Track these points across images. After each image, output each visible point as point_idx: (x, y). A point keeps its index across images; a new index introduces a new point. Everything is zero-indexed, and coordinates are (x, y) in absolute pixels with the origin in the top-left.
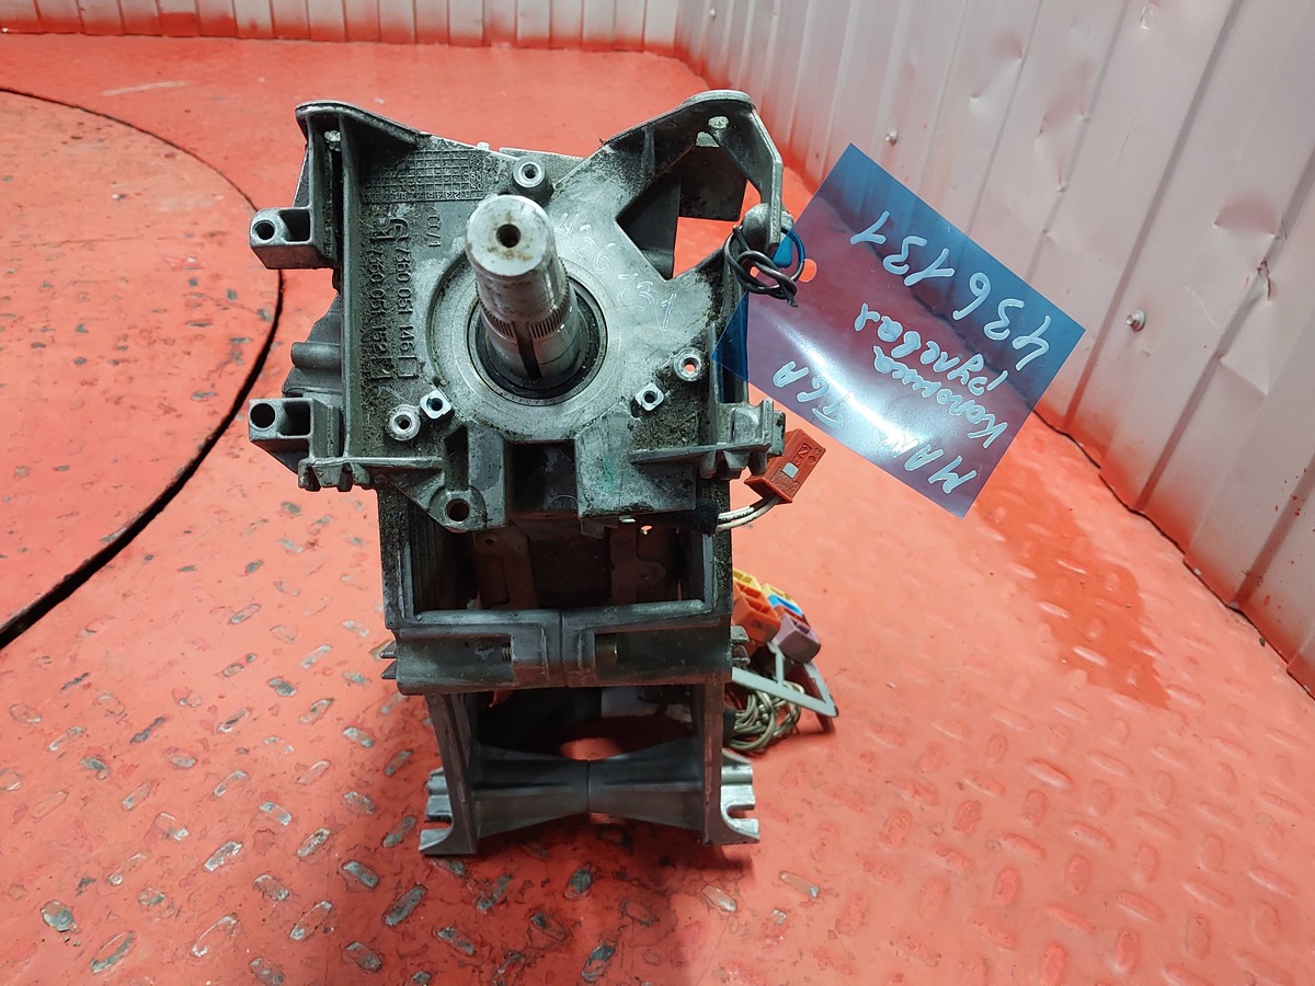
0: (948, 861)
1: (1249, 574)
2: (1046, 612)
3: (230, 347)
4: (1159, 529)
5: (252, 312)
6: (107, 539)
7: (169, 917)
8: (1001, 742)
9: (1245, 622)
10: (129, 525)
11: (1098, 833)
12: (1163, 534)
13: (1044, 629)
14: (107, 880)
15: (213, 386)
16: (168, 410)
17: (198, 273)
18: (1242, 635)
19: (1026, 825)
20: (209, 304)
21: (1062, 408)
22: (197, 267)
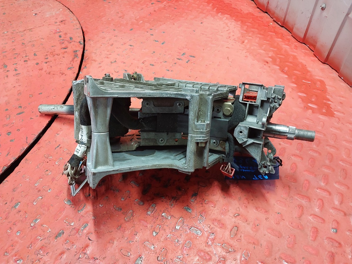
2: (300, 95)
3: (74, 54)
4: (331, 67)
5: (77, 42)
11: (316, 152)
12: (332, 68)
13: (300, 100)
15: (72, 65)
16: (63, 74)
19: (298, 152)
20: (66, 42)
21: (302, 36)
22: (60, 32)
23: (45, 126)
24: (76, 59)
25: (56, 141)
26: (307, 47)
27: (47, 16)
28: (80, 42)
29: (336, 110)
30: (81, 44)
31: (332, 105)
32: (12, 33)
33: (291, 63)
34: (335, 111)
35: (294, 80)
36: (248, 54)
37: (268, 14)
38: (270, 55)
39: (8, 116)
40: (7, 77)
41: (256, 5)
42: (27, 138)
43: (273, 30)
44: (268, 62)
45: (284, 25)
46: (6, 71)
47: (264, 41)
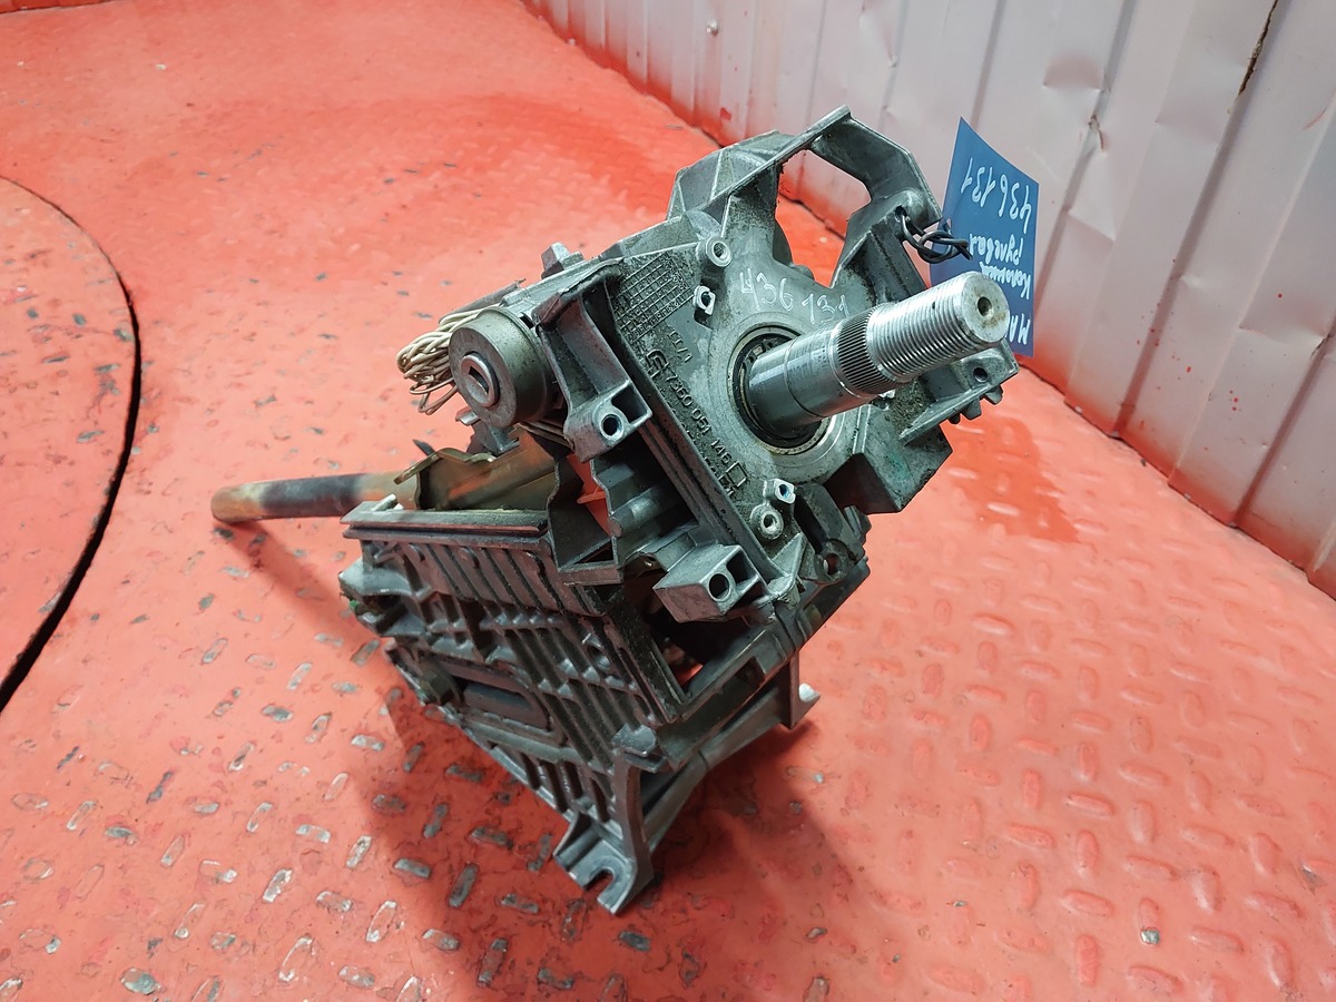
0: (926, 722)
1: (1123, 405)
2: (956, 477)
3: (99, 377)
4: (1038, 376)
5: (106, 333)
6: (45, 609)
7: (247, 953)
8: (946, 606)
9: (1126, 448)
10: (63, 588)
11: (1044, 667)
12: (1043, 380)
13: (958, 494)
14: (174, 937)
15: (96, 423)
16: (58, 460)
17: (33, 302)
18: (1126, 459)
19: (983, 674)
20: (58, 335)
22: (28, 296)
24: (108, 399)
25: (57, 736)
28: (117, 332)
29: (1078, 517)
30: (124, 339)
31: (1065, 502)
34: (1076, 521)
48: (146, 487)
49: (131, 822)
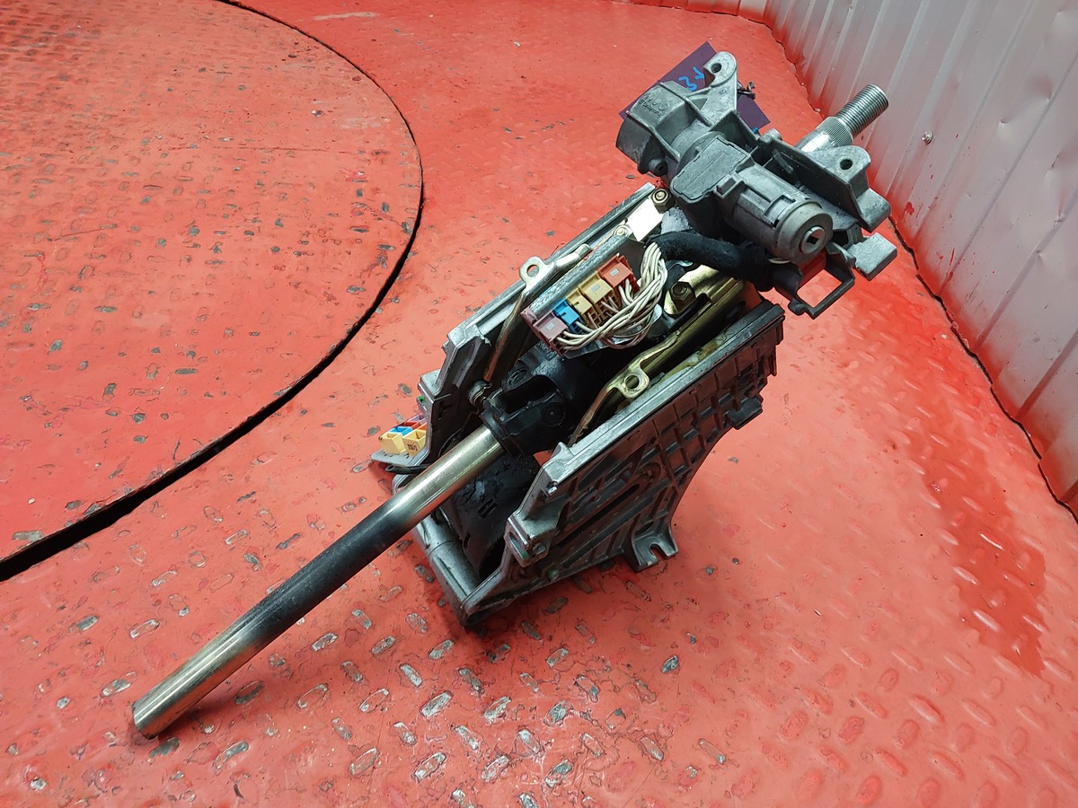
0: (828, 759)
2: (959, 576)
3: (379, 252)
5: (397, 223)
6: (278, 394)
7: (286, 677)
8: (894, 675)
10: (293, 385)
11: (954, 765)
13: (954, 591)
15: (364, 282)
16: (330, 299)
17: (364, 185)
19: (897, 746)
20: (368, 213)
21: (1020, 401)
22: (362, 180)
23: (233, 428)
24: (378, 269)
25: (247, 479)
26: (1026, 438)
27: (346, 127)
28: (404, 225)
29: (1052, 656)
30: (406, 231)
31: (1046, 638)
32: (243, 146)
33: (963, 469)
34: (1047, 659)
35: (955, 525)
36: (846, 403)
37: (943, 306)
38: (909, 428)
39: (153, 369)
40: (189, 260)
41: (918, 268)
42: (179, 443)
43: (940, 356)
44: (899, 445)
45: (977, 351)
46: (192, 245)
47: (909, 379)
48: (373, 338)
49: (262, 556)
